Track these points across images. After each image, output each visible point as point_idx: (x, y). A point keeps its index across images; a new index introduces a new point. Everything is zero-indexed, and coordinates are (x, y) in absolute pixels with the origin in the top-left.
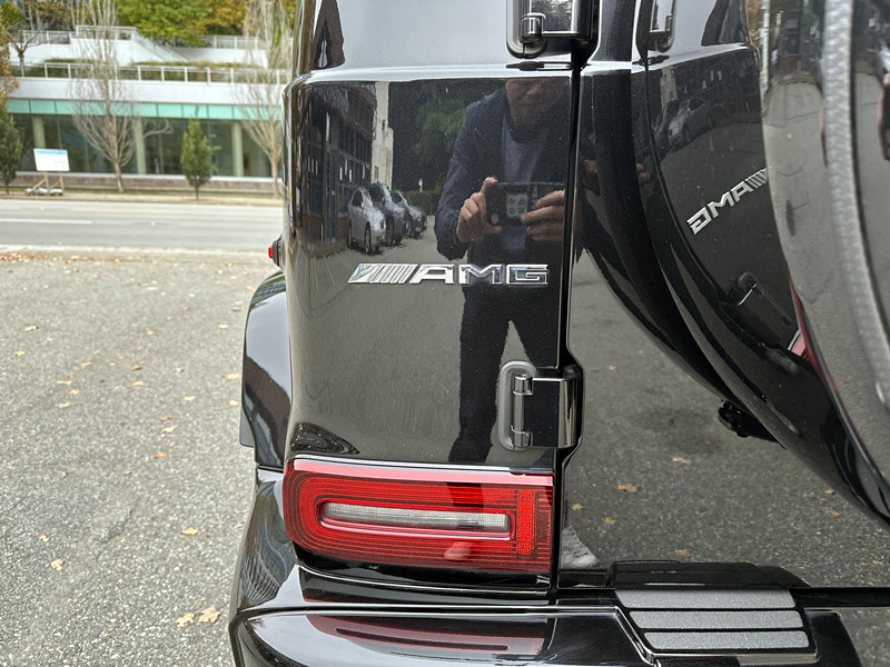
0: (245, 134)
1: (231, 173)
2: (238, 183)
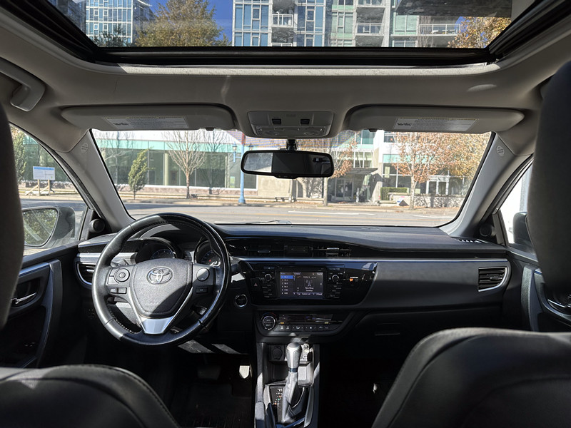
0: (170, 159)
1: (161, 183)
2: (165, 189)
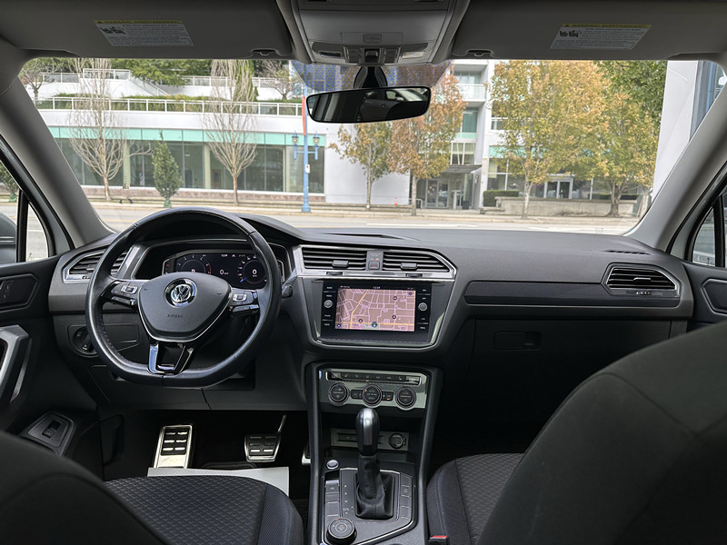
1: (201, 185)
2: (206, 193)
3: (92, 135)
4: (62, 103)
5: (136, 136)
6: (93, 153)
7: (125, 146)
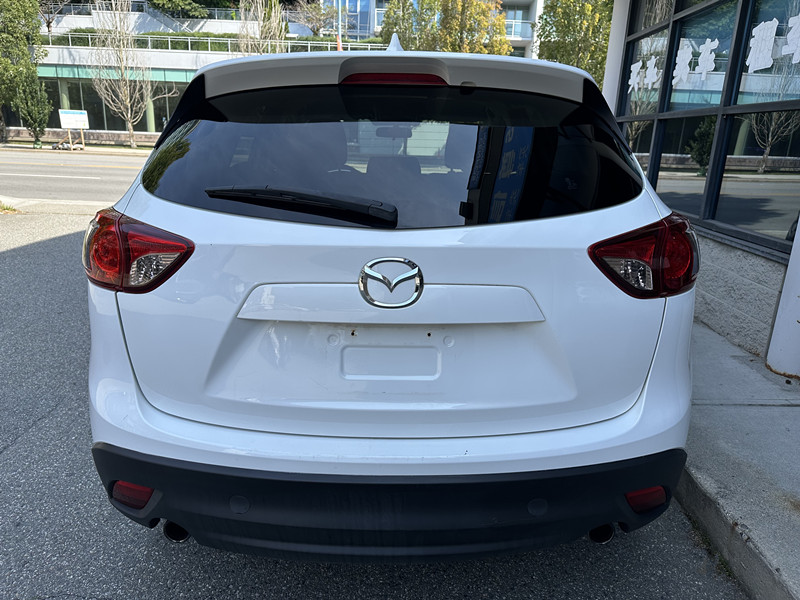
3: (114, 75)
4: (80, 39)
5: (159, 77)
6: (117, 96)
7: (149, 87)
